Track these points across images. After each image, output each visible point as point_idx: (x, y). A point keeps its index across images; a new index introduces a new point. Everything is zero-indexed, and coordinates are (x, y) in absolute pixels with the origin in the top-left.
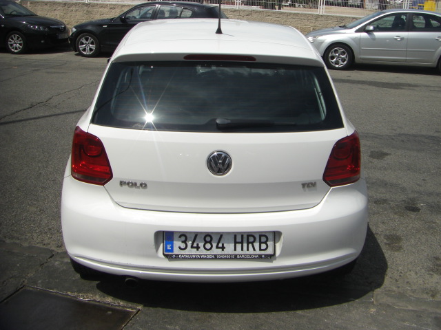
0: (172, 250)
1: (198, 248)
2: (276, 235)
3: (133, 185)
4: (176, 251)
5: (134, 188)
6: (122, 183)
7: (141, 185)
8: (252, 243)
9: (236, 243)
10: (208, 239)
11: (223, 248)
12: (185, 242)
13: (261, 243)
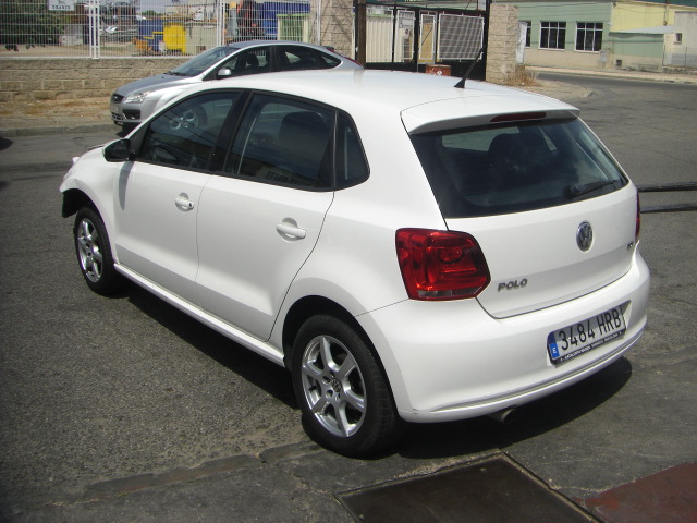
0: (557, 354)
1: (576, 342)
2: (623, 307)
3: (514, 285)
4: (562, 353)
5: (513, 290)
6: (501, 286)
7: (521, 283)
8: (609, 321)
9: (600, 325)
10: (581, 329)
11: (593, 335)
12: (564, 340)
13: (615, 319)
